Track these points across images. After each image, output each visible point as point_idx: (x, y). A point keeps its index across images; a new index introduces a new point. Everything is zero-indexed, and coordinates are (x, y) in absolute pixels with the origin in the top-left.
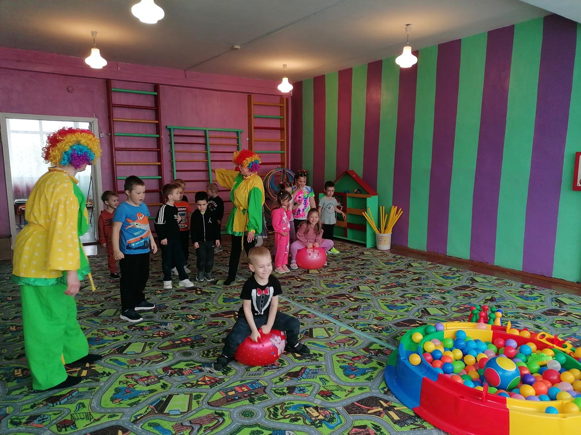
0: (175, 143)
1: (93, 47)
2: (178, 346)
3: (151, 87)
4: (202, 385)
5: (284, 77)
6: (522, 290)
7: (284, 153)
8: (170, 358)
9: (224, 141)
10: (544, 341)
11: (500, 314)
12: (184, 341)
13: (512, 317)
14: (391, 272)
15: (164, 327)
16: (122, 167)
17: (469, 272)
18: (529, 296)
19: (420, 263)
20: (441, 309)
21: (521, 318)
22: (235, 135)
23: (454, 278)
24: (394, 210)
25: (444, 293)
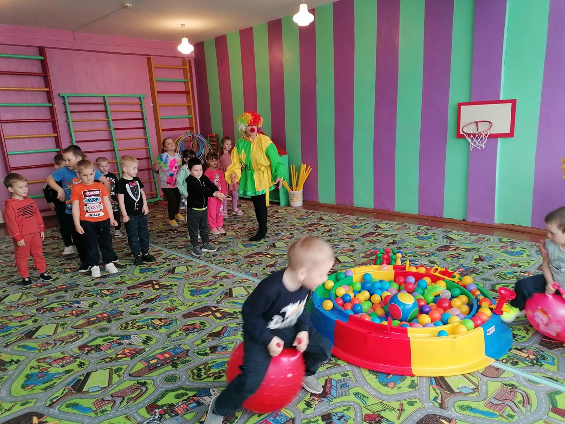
0: (71, 112)
2: (94, 323)
3: (36, 50)
4: (122, 358)
5: (183, 37)
6: (419, 231)
7: (192, 118)
8: (86, 335)
9: (126, 108)
10: (437, 274)
11: (400, 255)
12: (100, 316)
13: (411, 256)
14: (305, 227)
15: (77, 305)
16: (12, 141)
17: (373, 220)
18: (425, 236)
19: (330, 216)
20: (350, 257)
21: (419, 257)
22: (137, 101)
23: (361, 227)
24: (304, 167)
25: (352, 241)
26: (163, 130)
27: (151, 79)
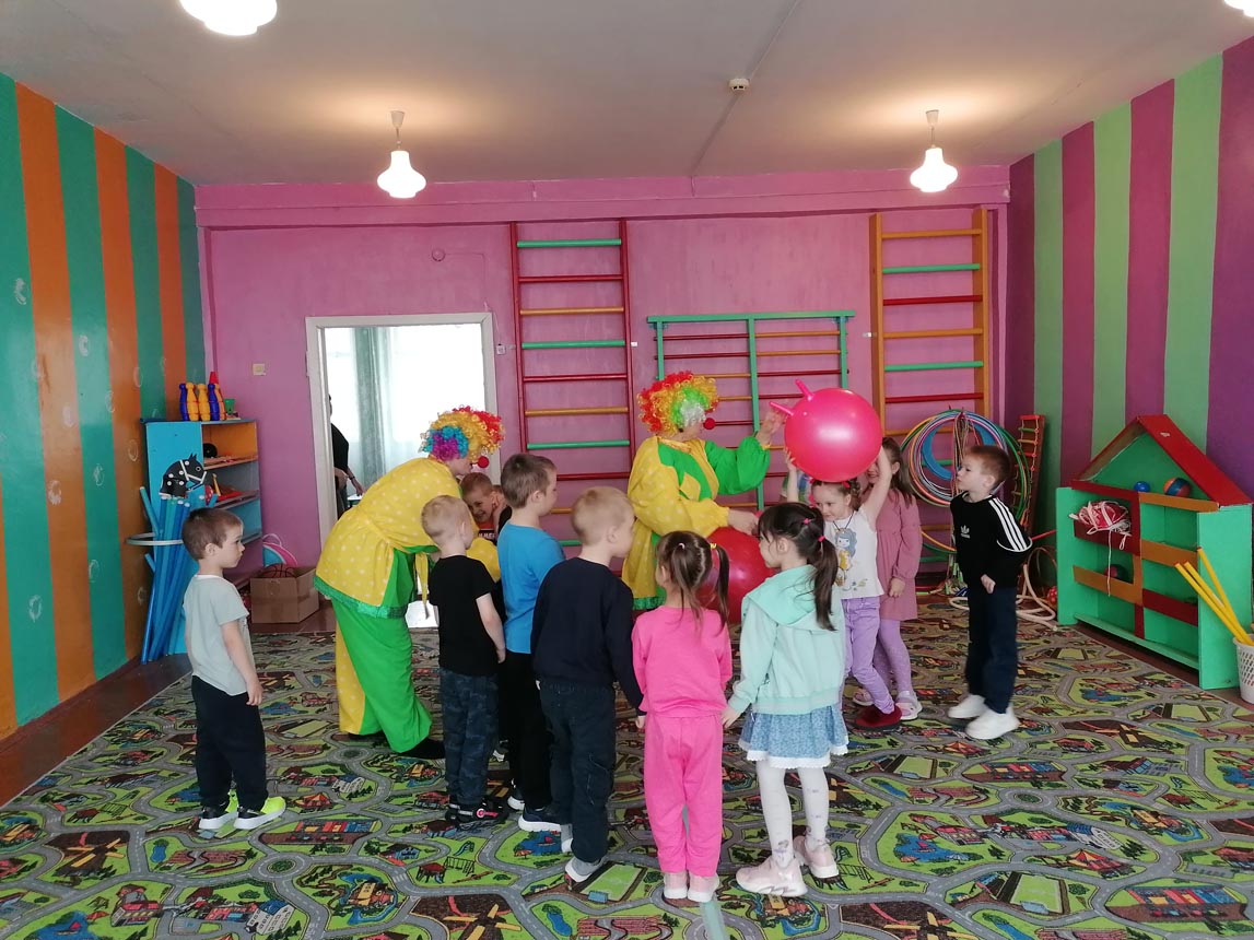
0: (666, 357)
1: (396, 148)
3: (612, 228)
5: (929, 147)
7: (981, 368)
9: (800, 345)
16: (543, 421)
22: (830, 327)
26: (890, 401)
27: (873, 271)
